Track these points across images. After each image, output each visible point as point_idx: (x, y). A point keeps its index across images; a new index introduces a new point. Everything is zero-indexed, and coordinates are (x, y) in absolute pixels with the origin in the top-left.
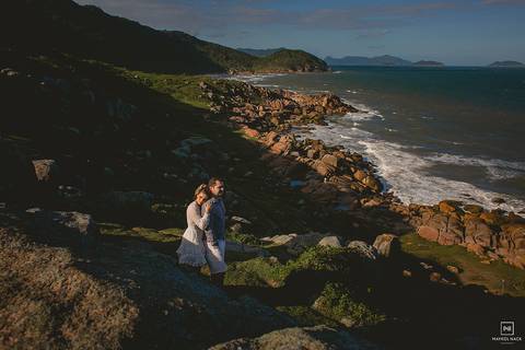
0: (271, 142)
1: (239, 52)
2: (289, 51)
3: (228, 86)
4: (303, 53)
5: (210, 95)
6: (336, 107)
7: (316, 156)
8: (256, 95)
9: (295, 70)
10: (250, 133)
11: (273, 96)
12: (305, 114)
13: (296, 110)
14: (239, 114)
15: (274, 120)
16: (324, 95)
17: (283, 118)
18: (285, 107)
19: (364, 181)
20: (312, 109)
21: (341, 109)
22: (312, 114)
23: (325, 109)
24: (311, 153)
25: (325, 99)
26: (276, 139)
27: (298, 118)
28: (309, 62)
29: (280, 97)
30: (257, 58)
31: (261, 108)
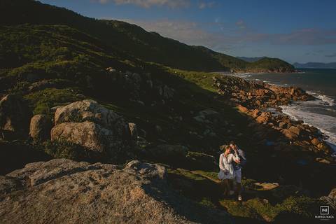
0: (255, 115)
1: (236, 58)
2: (270, 59)
3: (230, 79)
4: (278, 60)
5: (218, 84)
6: (299, 95)
7: (285, 126)
8: (246, 85)
9: (273, 70)
10: (242, 109)
11: (258, 87)
12: (278, 98)
13: (272, 96)
14: (235, 97)
15: (258, 102)
16: (292, 88)
17: (263, 101)
18: (265, 94)
19: (318, 146)
20: (283, 96)
21: (303, 97)
22: (283, 99)
23: (292, 96)
24: (281, 124)
25: (293, 90)
26: (259, 114)
27: (273, 102)
28: (282, 66)
29: (263, 87)
30: (247, 63)
31: (250, 94)
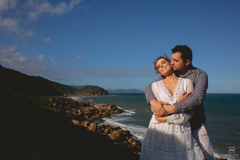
0: (86, 126)
1: (68, 86)
2: (92, 87)
3: (64, 101)
4: (98, 87)
5: (54, 104)
6: (114, 110)
7: (109, 132)
8: (77, 105)
9: (94, 94)
10: (75, 122)
11: (85, 105)
12: (100, 113)
13: (96, 112)
14: (69, 114)
15: (86, 116)
16: (108, 105)
17: (90, 115)
18: (91, 111)
19: (133, 143)
20: (104, 111)
21: (117, 111)
22: (104, 113)
23: (110, 111)
24: (106, 130)
25: (110, 106)
26: (88, 125)
27: (97, 116)
28: (101, 91)
29: (89, 105)
30: (76, 89)
31: (79, 111)
